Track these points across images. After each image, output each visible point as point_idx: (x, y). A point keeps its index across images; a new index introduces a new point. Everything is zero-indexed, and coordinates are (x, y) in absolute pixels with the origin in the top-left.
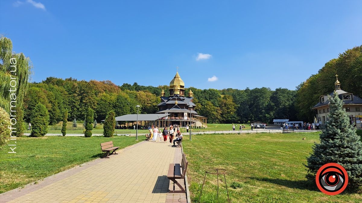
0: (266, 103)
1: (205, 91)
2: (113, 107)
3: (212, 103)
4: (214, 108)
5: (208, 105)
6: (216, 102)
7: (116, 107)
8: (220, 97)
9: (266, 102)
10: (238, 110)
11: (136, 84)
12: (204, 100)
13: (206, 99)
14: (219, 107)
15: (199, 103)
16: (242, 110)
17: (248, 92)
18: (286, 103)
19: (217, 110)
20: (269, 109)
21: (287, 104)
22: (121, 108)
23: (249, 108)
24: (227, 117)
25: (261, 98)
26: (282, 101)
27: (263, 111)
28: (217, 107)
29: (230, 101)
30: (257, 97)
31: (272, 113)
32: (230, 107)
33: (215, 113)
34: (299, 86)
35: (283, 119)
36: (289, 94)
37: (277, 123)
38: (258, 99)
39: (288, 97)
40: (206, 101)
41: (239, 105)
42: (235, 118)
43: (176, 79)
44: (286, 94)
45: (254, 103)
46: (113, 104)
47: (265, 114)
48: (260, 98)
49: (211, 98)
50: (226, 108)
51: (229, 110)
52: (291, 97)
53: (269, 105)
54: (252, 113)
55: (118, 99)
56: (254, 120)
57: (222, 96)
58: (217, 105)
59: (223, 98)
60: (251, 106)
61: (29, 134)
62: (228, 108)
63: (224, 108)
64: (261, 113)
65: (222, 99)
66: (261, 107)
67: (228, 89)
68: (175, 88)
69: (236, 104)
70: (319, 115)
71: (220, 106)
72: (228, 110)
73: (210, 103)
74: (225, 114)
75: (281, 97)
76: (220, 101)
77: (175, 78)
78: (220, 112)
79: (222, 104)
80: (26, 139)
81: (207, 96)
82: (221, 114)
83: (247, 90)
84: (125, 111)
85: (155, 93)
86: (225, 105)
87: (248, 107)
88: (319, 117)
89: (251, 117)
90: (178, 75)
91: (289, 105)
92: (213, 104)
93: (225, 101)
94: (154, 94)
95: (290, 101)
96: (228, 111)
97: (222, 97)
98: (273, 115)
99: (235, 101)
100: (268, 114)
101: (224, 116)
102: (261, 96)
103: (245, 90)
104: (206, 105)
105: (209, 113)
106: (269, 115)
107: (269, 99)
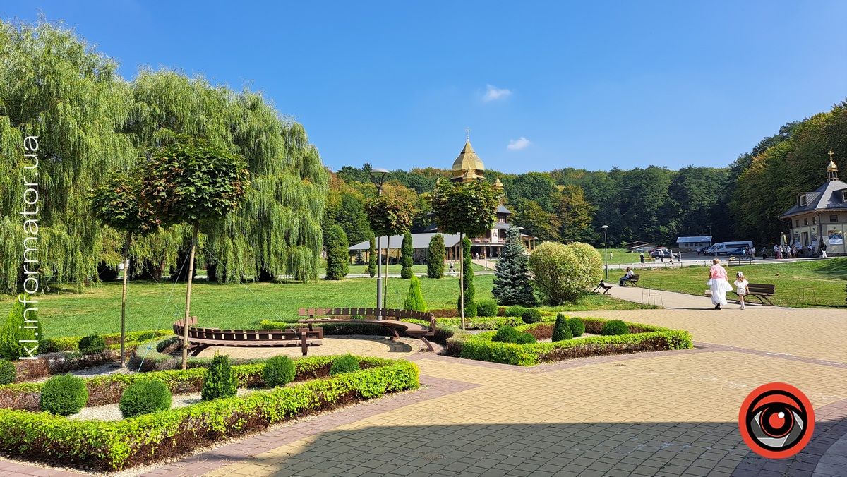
0: (660, 201)
1: (521, 178)
2: (335, 219)
3: (540, 204)
4: (544, 216)
5: (531, 209)
6: (549, 203)
7: (343, 218)
8: (556, 190)
9: (658, 198)
10: (596, 218)
11: (367, 167)
12: (521, 199)
13: (525, 195)
14: (555, 212)
15: (510, 204)
16: (605, 218)
17: (616, 178)
18: (704, 199)
19: (551, 219)
20: (666, 213)
21: (705, 202)
22: (352, 220)
23: (621, 213)
24: (574, 234)
25: (649, 191)
26: (695, 196)
27: (654, 219)
28: (551, 213)
29: (578, 199)
30: (637, 189)
31: (673, 224)
32: (579, 213)
33: (546, 226)
34: (734, 162)
35: (699, 236)
36: (709, 180)
37: (687, 244)
38: (642, 192)
39: (709, 186)
40: (526, 200)
41: (598, 208)
42: (590, 235)
43: (466, 155)
44: (704, 181)
45: (630, 203)
46: (335, 213)
47: (658, 225)
48: (647, 190)
49: (535, 195)
50: (570, 214)
51: (577, 220)
52: (715, 185)
53: (668, 204)
54: (629, 224)
55: (344, 203)
56: (635, 239)
57: (560, 188)
58: (551, 209)
59: (563, 193)
60: (624, 207)
61: (324, 276)
62: (574, 215)
63: (565, 214)
64: (649, 224)
65: (559, 195)
66: (648, 210)
67: (564, 170)
68: (466, 176)
69: (592, 205)
70: (795, 230)
71: (558, 211)
72: (573, 218)
73: (534, 204)
74: (569, 227)
75: (693, 186)
76: (556, 200)
77: (463, 153)
78: (558, 224)
79: (561, 206)
80: (321, 282)
81: (527, 188)
82: (560, 228)
83: (614, 173)
84: (360, 226)
85: (412, 186)
86: (568, 208)
87: (617, 211)
88: (795, 233)
89: (627, 234)
90: (470, 147)
91: (711, 204)
92: (541, 206)
93: (567, 199)
94: (413, 189)
95: (713, 195)
96: (574, 222)
97: (560, 191)
98: (677, 227)
99: (589, 198)
100: (665, 225)
101: (566, 231)
102: (647, 185)
103: (610, 173)
104: (527, 210)
105: (532, 226)
106: (668, 227)
107: (665, 192)
